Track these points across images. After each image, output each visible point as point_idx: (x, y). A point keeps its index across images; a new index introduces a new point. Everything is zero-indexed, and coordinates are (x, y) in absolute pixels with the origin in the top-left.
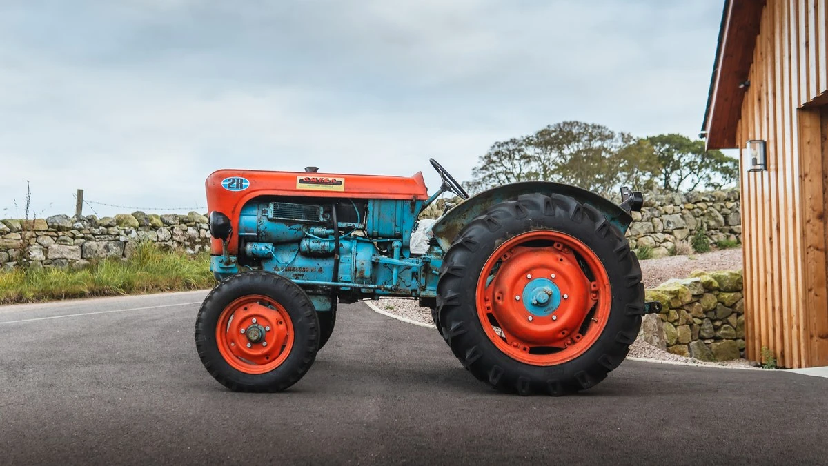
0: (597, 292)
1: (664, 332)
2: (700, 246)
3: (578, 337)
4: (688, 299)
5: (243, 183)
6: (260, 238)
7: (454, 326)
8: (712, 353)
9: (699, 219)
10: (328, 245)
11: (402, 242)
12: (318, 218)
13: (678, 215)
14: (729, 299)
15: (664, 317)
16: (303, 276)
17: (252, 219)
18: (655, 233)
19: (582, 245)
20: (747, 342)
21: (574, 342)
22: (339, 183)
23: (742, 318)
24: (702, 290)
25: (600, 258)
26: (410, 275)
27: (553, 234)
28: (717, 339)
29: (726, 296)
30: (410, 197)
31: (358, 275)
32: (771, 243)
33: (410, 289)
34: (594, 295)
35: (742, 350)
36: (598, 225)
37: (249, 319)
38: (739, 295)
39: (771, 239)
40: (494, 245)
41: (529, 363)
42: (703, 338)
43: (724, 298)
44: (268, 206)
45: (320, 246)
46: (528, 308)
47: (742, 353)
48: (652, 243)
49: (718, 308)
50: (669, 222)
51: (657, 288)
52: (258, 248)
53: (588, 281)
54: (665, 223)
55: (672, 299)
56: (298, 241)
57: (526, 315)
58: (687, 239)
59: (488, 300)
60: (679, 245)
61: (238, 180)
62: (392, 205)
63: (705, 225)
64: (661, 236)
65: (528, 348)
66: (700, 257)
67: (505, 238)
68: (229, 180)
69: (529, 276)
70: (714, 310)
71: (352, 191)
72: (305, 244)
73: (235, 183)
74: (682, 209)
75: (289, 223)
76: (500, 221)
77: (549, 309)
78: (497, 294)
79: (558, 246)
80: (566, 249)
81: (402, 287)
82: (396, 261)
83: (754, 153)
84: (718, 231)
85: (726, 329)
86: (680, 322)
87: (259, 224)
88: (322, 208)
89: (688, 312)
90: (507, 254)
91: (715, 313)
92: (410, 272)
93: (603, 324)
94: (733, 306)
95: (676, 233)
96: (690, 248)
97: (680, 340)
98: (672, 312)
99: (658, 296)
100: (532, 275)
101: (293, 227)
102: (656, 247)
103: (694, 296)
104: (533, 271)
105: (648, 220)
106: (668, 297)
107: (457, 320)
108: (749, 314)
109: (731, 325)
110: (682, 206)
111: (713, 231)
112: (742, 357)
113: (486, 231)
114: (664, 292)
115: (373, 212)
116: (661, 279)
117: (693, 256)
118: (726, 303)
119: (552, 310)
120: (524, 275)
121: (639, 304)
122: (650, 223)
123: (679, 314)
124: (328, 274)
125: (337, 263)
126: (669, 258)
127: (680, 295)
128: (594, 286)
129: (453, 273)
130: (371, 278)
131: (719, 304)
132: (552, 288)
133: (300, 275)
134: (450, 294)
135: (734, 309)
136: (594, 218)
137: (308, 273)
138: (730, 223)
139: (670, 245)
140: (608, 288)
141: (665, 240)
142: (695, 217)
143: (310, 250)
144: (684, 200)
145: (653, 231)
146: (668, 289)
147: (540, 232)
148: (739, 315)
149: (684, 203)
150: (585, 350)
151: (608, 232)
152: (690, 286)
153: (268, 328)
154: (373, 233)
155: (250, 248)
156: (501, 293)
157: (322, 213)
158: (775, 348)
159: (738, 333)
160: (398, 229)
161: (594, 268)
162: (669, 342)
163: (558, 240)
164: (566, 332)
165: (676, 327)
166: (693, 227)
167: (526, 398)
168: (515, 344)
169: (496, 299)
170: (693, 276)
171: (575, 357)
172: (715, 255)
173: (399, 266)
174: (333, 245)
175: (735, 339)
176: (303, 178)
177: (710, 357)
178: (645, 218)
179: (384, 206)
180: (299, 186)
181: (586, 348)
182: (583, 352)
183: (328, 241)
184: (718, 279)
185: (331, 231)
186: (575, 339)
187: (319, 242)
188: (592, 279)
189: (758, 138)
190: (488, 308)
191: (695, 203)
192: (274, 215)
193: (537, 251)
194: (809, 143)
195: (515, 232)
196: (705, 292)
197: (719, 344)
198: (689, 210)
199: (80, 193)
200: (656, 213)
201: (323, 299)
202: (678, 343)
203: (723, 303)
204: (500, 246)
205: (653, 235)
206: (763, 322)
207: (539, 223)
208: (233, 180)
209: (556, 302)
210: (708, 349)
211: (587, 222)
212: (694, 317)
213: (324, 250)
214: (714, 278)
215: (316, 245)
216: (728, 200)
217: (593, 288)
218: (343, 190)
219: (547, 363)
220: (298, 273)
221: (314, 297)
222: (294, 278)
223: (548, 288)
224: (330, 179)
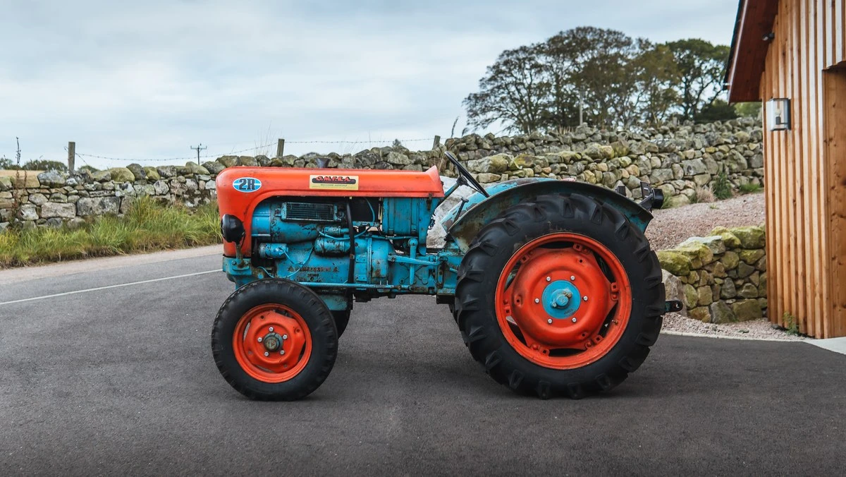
0: (617, 293)
1: (685, 295)
2: (722, 192)
3: (598, 339)
4: (709, 259)
5: (255, 184)
6: (274, 238)
7: (473, 331)
8: (733, 313)
9: (721, 163)
10: (343, 245)
11: (418, 239)
12: (332, 217)
13: (699, 160)
14: (751, 257)
15: (685, 280)
16: (318, 275)
17: (264, 220)
18: (675, 179)
19: (602, 248)
20: (769, 302)
21: (594, 344)
22: (353, 182)
23: (764, 276)
24: (723, 249)
25: (621, 259)
26: (427, 273)
27: (573, 236)
28: (738, 298)
29: (748, 253)
30: (426, 195)
31: (374, 274)
32: (795, 206)
33: (426, 287)
34: (615, 296)
35: (764, 309)
36: (618, 227)
37: (265, 328)
38: (761, 252)
39: (794, 201)
40: (513, 248)
41: (549, 367)
42: (724, 298)
43: (747, 256)
44: (281, 207)
45: (335, 246)
46: (549, 311)
47: (764, 312)
48: (671, 191)
49: (740, 267)
50: (689, 168)
51: (677, 249)
52: (272, 249)
53: (608, 282)
54: (685, 169)
55: (693, 260)
56: (313, 240)
57: (545, 317)
58: (708, 185)
59: (507, 303)
60: (700, 191)
61: (249, 180)
62: (408, 203)
63: (727, 169)
64: (680, 183)
65: (548, 350)
66: (722, 205)
67: (524, 241)
68: (241, 181)
69: (549, 279)
70: (736, 268)
71: (367, 190)
72: (319, 243)
73: (247, 184)
74: (703, 153)
75: (303, 223)
76: (518, 224)
77: (568, 312)
78: (516, 297)
79: (578, 247)
80: (585, 250)
81: (419, 285)
82: (412, 259)
83: (778, 111)
84: (740, 174)
85: (748, 287)
86: (701, 284)
87: (272, 225)
88: (336, 207)
89: (709, 272)
90: (526, 256)
91: (737, 272)
92: (426, 269)
93: (624, 326)
94: (756, 263)
95: (697, 179)
96: (711, 195)
97: (701, 302)
98: (693, 273)
99: (678, 258)
100: (551, 277)
101: (307, 227)
102: (675, 195)
103: (715, 255)
104: (553, 273)
105: (667, 167)
106: (688, 259)
107: (476, 325)
108: (772, 275)
109: (753, 284)
110: (703, 150)
111: (735, 175)
112: (764, 316)
113: (504, 234)
114: (685, 253)
115: (388, 211)
116: (681, 236)
117: (715, 204)
118: (749, 261)
119: (571, 312)
120: (543, 278)
121: (660, 306)
122: (670, 170)
123: (700, 275)
124: (344, 274)
125: (353, 263)
126: (689, 207)
127: (701, 255)
128: (615, 287)
129: (472, 277)
130: (387, 278)
131: (741, 262)
132: (571, 290)
133: (315, 275)
134: (469, 299)
135: (757, 268)
136: (614, 219)
137: (323, 273)
138: (753, 165)
139: (690, 192)
140: (628, 290)
141: (686, 187)
142: (717, 160)
143: (325, 250)
144: (706, 144)
145: (672, 177)
146: (689, 250)
147: (559, 235)
148: (761, 272)
149: (704, 146)
150: (606, 353)
151: (628, 234)
152: (711, 245)
153: (285, 337)
154: (388, 231)
155: (263, 249)
156: (520, 295)
157: (336, 212)
158: (797, 313)
159: (761, 292)
160: (414, 227)
161: (614, 270)
162: (689, 305)
163: (579, 242)
164: (586, 334)
165: (696, 289)
166: (714, 172)
167: (546, 402)
168: (535, 346)
169: (515, 302)
170: (715, 233)
171: (595, 360)
172: (736, 202)
173: (415, 265)
174: (348, 245)
175: (757, 298)
176: (316, 177)
177: (732, 318)
178: (665, 164)
179: (400, 204)
180: (313, 186)
181: (606, 350)
182: (603, 355)
183: (343, 241)
184: (740, 236)
185: (346, 230)
186: (596, 341)
187: (334, 242)
188: (612, 279)
189: (782, 96)
191: (717, 146)
192: (288, 216)
193: (556, 252)
194: (834, 106)
195: (534, 235)
196: (726, 250)
197: (740, 303)
198: (711, 153)
199: (72, 146)
200: (676, 158)
201: (339, 298)
202: (698, 305)
203: (745, 261)
204: (520, 250)
205: (673, 182)
206: (785, 285)
207: (558, 225)
208: (245, 180)
209: (576, 303)
210: (729, 309)
211: (607, 222)
212: (715, 277)
213: (339, 250)
214: (736, 235)
215: (331, 245)
216: (751, 141)
217: (613, 290)
218: (357, 189)
219: (567, 366)
220: (313, 273)
221: (329, 296)
222: (309, 279)
223: (568, 290)
224: (344, 177)
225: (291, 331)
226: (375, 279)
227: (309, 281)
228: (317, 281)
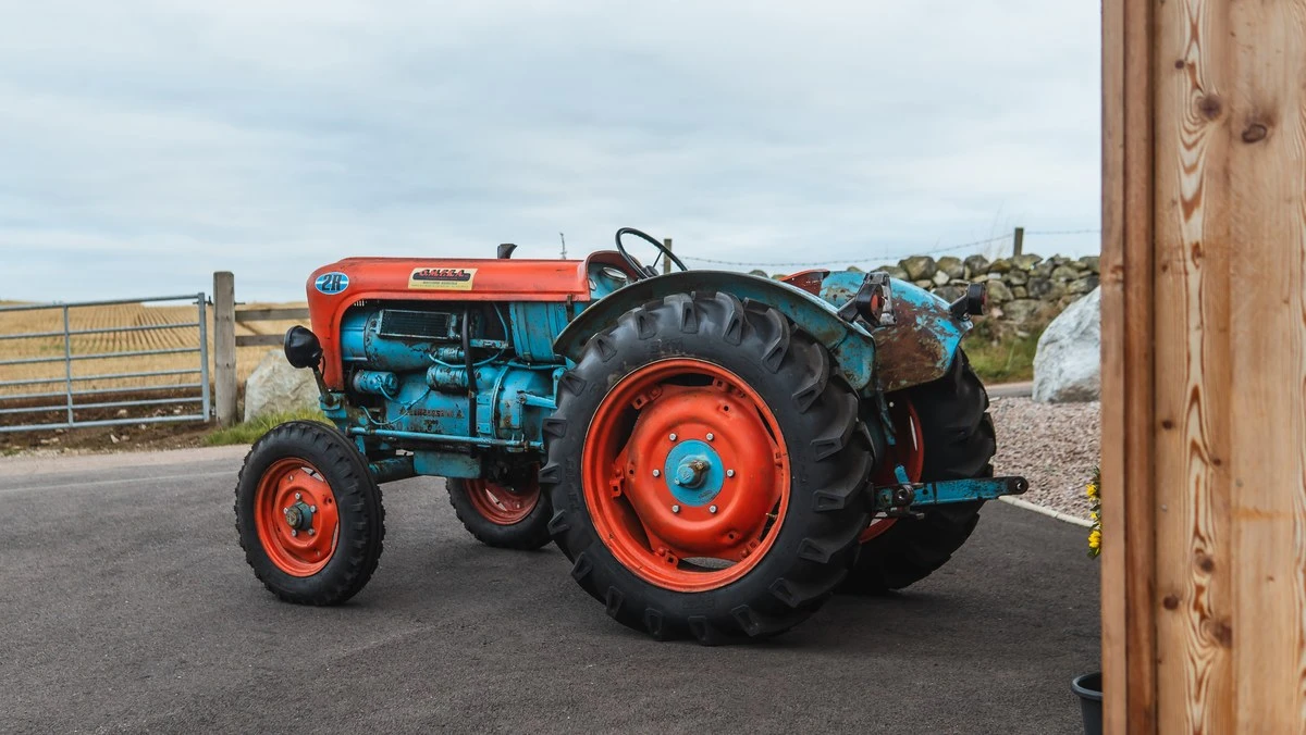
0: (781, 466)
3: (753, 545)
5: (341, 282)
6: (372, 365)
7: (555, 516)
10: (459, 374)
12: (448, 333)
16: (437, 422)
17: (363, 336)
19: (744, 387)
21: (748, 553)
22: (466, 277)
25: (771, 407)
27: (698, 365)
30: (564, 297)
31: (502, 424)
36: (770, 348)
37: (292, 495)
40: (606, 384)
41: (661, 586)
44: (375, 316)
45: (449, 378)
46: (676, 492)
52: (369, 380)
56: (423, 370)
57: (669, 501)
59: (614, 475)
61: (335, 276)
62: (543, 309)
65: (676, 560)
67: (622, 371)
68: (326, 277)
69: (673, 436)
71: (484, 290)
72: (433, 372)
73: (332, 282)
75: (410, 342)
76: (614, 342)
77: (702, 494)
78: (628, 465)
79: (720, 383)
80: (736, 390)
87: (369, 344)
88: (454, 317)
90: (642, 397)
93: (779, 524)
100: (677, 434)
101: (417, 347)
104: (681, 427)
107: (558, 507)
113: (596, 359)
115: (517, 322)
119: (710, 495)
120: (666, 436)
124: (466, 422)
125: (474, 404)
130: (522, 429)
132: (708, 455)
133: (433, 422)
137: (443, 419)
140: (785, 461)
143: (436, 382)
147: (676, 361)
150: (751, 569)
151: (787, 360)
153: (313, 509)
154: (524, 355)
155: (359, 380)
156: (633, 463)
157: (453, 324)
164: (735, 535)
168: (661, 550)
169: (628, 474)
171: (733, 580)
174: (467, 377)
176: (419, 270)
179: (532, 311)
180: (413, 284)
181: (750, 564)
182: (746, 571)
183: (460, 369)
185: (462, 353)
186: (750, 548)
187: (449, 370)
190: (616, 488)
192: (385, 330)
193: (685, 393)
195: (637, 361)
201: (469, 460)
204: (616, 386)
207: (674, 346)
208: (330, 276)
209: (716, 483)
211: (752, 339)
213: (454, 384)
215: (444, 374)
217: (776, 461)
218: (470, 288)
219: (690, 587)
220: (431, 418)
221: (456, 456)
222: (425, 428)
223: (703, 457)
224: (458, 271)
225: (320, 502)
226: (505, 431)
227: (426, 432)
228: (436, 433)
